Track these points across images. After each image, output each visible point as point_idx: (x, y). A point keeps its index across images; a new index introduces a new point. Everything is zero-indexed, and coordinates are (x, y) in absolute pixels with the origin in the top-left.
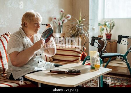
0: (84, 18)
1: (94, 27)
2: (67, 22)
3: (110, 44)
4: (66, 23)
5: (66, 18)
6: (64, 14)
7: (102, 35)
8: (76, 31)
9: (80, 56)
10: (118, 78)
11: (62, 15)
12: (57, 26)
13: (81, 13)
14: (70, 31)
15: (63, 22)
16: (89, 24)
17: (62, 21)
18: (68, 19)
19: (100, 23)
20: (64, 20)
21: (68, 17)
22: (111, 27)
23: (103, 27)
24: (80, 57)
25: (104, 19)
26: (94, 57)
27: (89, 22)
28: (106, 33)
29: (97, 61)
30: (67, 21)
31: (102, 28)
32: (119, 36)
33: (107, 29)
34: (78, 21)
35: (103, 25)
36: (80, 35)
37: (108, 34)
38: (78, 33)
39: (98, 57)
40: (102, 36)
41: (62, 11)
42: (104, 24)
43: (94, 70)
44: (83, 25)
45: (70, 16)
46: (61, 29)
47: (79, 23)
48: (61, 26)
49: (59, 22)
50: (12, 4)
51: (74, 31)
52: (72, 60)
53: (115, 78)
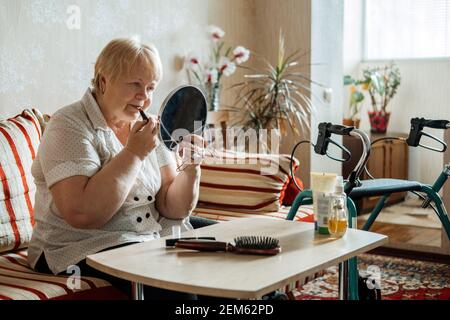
0: (295, 56)
1: (327, 90)
2: (236, 71)
4: (231, 76)
5: (232, 57)
6: (222, 44)
7: (357, 116)
8: (264, 104)
9: (278, 191)
10: (413, 266)
11: (217, 49)
12: (201, 86)
13: (282, 42)
14: (246, 103)
15: (220, 74)
16: (312, 79)
17: (218, 69)
18: (239, 61)
19: (349, 77)
20: (224, 67)
21: (240, 55)
22: (387, 88)
23: (360, 88)
24: (279, 195)
25: (363, 61)
26: (327, 194)
27: (310, 72)
28: (372, 110)
29: (335, 208)
30: (234, 68)
31: (356, 92)
32: (413, 120)
33: (373, 98)
34: (273, 70)
35: (361, 83)
36: (281, 118)
37: (377, 114)
38: (271, 109)
39: (340, 193)
40: (358, 122)
41: (216, 36)
42: (364, 79)
43: (325, 237)
44: (290, 82)
45: (247, 53)
46: (214, 97)
47: (275, 77)
48: (213, 86)
49: (208, 72)
50: (47, 12)
51: (261, 102)
52: (250, 205)
53: (403, 265)
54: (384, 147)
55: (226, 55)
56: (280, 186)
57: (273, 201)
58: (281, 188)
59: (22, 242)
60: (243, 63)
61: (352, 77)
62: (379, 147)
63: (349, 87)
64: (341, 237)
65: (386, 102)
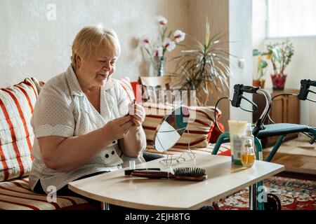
0: (217, 38)
1: (241, 60)
2: (176, 48)
3: (282, 100)
4: (172, 51)
5: (173, 38)
6: (166, 29)
7: (263, 78)
8: (196, 71)
9: (206, 133)
10: (304, 184)
11: (162, 33)
12: (151, 59)
13: (208, 27)
14: (183, 70)
15: (164, 50)
16: (230, 53)
17: (163, 47)
18: (178, 40)
19: (256, 50)
20: (167, 45)
21: (178, 37)
22: (284, 57)
23: (265, 58)
24: (207, 136)
25: (267, 39)
26: (240, 136)
27: (228, 47)
28: (273, 73)
29: (246, 146)
30: (175, 45)
31: (262, 61)
32: (302, 81)
33: (274, 65)
34: (202, 47)
35: (265, 54)
36: (208, 81)
37: (277, 76)
38: (201, 75)
39: (249, 135)
40: (264, 82)
41: (162, 23)
42: (267, 52)
43: (239, 167)
44: (214, 55)
45: (183, 35)
46: (160, 66)
47: (203, 52)
48: (160, 59)
49: (156, 49)
51: (194, 69)
52: (187, 143)
53: (297, 184)
55: (169, 37)
56: (208, 129)
57: (202, 140)
58: (208, 131)
59: (25, 172)
60: (181, 42)
61: (259, 51)
62: (279, 100)
63: (257, 57)
64: (250, 167)
65: (283, 68)
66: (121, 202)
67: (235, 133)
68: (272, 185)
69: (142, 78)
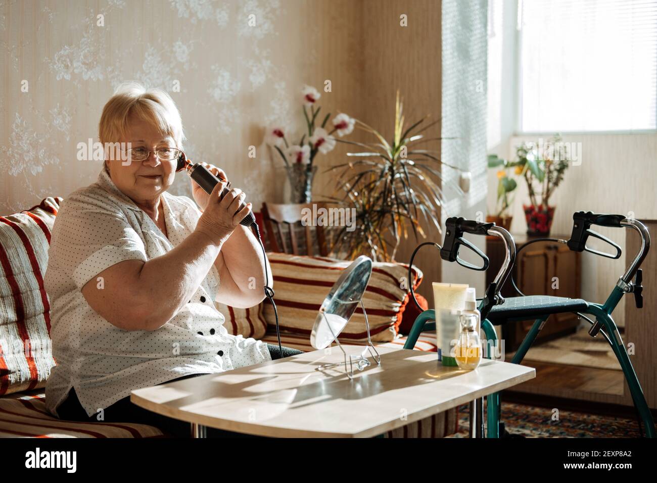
0: (419, 128)
1: (465, 175)
2: (336, 148)
4: (329, 153)
5: (332, 128)
6: (318, 110)
7: (509, 212)
8: (375, 194)
9: (394, 314)
10: (584, 421)
11: (311, 117)
12: (287, 167)
13: (399, 108)
14: (350, 191)
15: (314, 152)
16: (443, 160)
17: (310, 144)
18: (341, 133)
19: (495, 157)
20: (320, 142)
21: (342, 126)
22: (550, 172)
23: (512, 173)
24: (394, 319)
25: (516, 135)
26: (454, 312)
27: (440, 149)
28: (528, 203)
29: (464, 329)
30: (334, 142)
31: (506, 179)
32: (579, 217)
33: (530, 186)
34: (387, 146)
35: (513, 165)
36: (399, 214)
37: (537, 210)
38: (385, 200)
39: (472, 311)
40: (509, 220)
41: (310, 99)
42: (517, 160)
43: (451, 370)
44: (412, 163)
45: (351, 122)
46: (306, 184)
47: (391, 156)
48: (305, 168)
49: (298, 148)
50: (75, 65)
51: (371, 191)
52: (354, 332)
53: (569, 421)
54: (545, 256)
55: (323, 126)
56: (397, 307)
57: (386, 326)
58: (397, 309)
60: (346, 136)
61: (500, 157)
62: (538, 255)
63: (496, 170)
65: (548, 193)
66: (230, 422)
67: (444, 307)
68: (521, 422)
69: (269, 205)
